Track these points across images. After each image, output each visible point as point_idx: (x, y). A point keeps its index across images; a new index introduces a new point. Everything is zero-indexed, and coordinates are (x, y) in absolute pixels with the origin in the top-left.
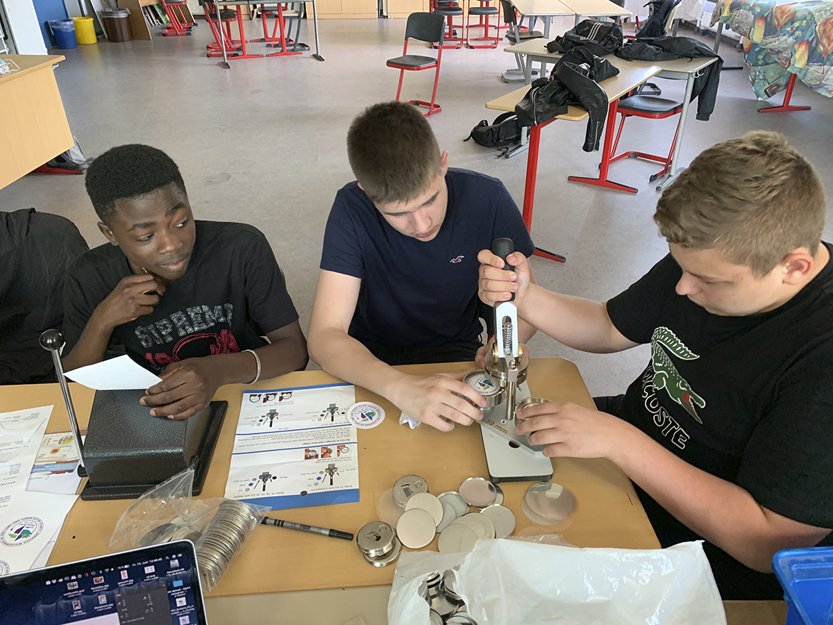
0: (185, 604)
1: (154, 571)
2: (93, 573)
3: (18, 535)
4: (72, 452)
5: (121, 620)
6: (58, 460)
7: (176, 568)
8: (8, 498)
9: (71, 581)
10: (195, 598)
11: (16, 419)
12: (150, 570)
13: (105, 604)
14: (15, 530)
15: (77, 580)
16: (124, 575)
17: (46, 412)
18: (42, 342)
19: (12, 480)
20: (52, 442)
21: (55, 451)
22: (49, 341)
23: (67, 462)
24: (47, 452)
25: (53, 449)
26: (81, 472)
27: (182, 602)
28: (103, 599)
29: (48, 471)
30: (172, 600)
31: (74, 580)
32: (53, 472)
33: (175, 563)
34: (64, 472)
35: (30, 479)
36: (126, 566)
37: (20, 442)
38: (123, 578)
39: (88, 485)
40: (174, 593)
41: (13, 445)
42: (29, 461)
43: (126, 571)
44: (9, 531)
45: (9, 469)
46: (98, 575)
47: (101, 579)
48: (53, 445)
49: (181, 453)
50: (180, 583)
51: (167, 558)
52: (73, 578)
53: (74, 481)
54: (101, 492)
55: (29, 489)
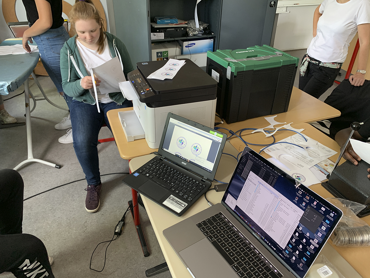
0: (324, 230)
1: (324, 211)
2: (308, 194)
3: (297, 177)
4: (330, 170)
5: (303, 215)
6: (325, 168)
7: (331, 217)
8: (303, 166)
9: (301, 191)
10: (329, 232)
11: (323, 148)
12: (323, 209)
13: (303, 206)
14: (297, 176)
15: (302, 192)
16: (315, 203)
17: (334, 153)
18: (351, 125)
19: (308, 163)
20: (327, 162)
21: (326, 165)
22: (354, 126)
23: (326, 171)
24: (323, 164)
25: (326, 164)
26: (328, 176)
27: (324, 228)
28: (304, 204)
29: (319, 168)
30: (322, 225)
31: (302, 191)
32: (320, 171)
33: (332, 215)
34: (323, 173)
35: (313, 167)
36: (318, 201)
37: (319, 155)
38: (314, 204)
39: (327, 182)
40: (324, 223)
41: (317, 154)
42: (316, 161)
43: (316, 202)
44: (296, 175)
45: (310, 160)
46: (309, 196)
47: (308, 198)
48: (327, 163)
49: (367, 198)
50: (328, 222)
51: (331, 211)
52: (302, 190)
53: (324, 178)
54: (328, 187)
55: (310, 169)
